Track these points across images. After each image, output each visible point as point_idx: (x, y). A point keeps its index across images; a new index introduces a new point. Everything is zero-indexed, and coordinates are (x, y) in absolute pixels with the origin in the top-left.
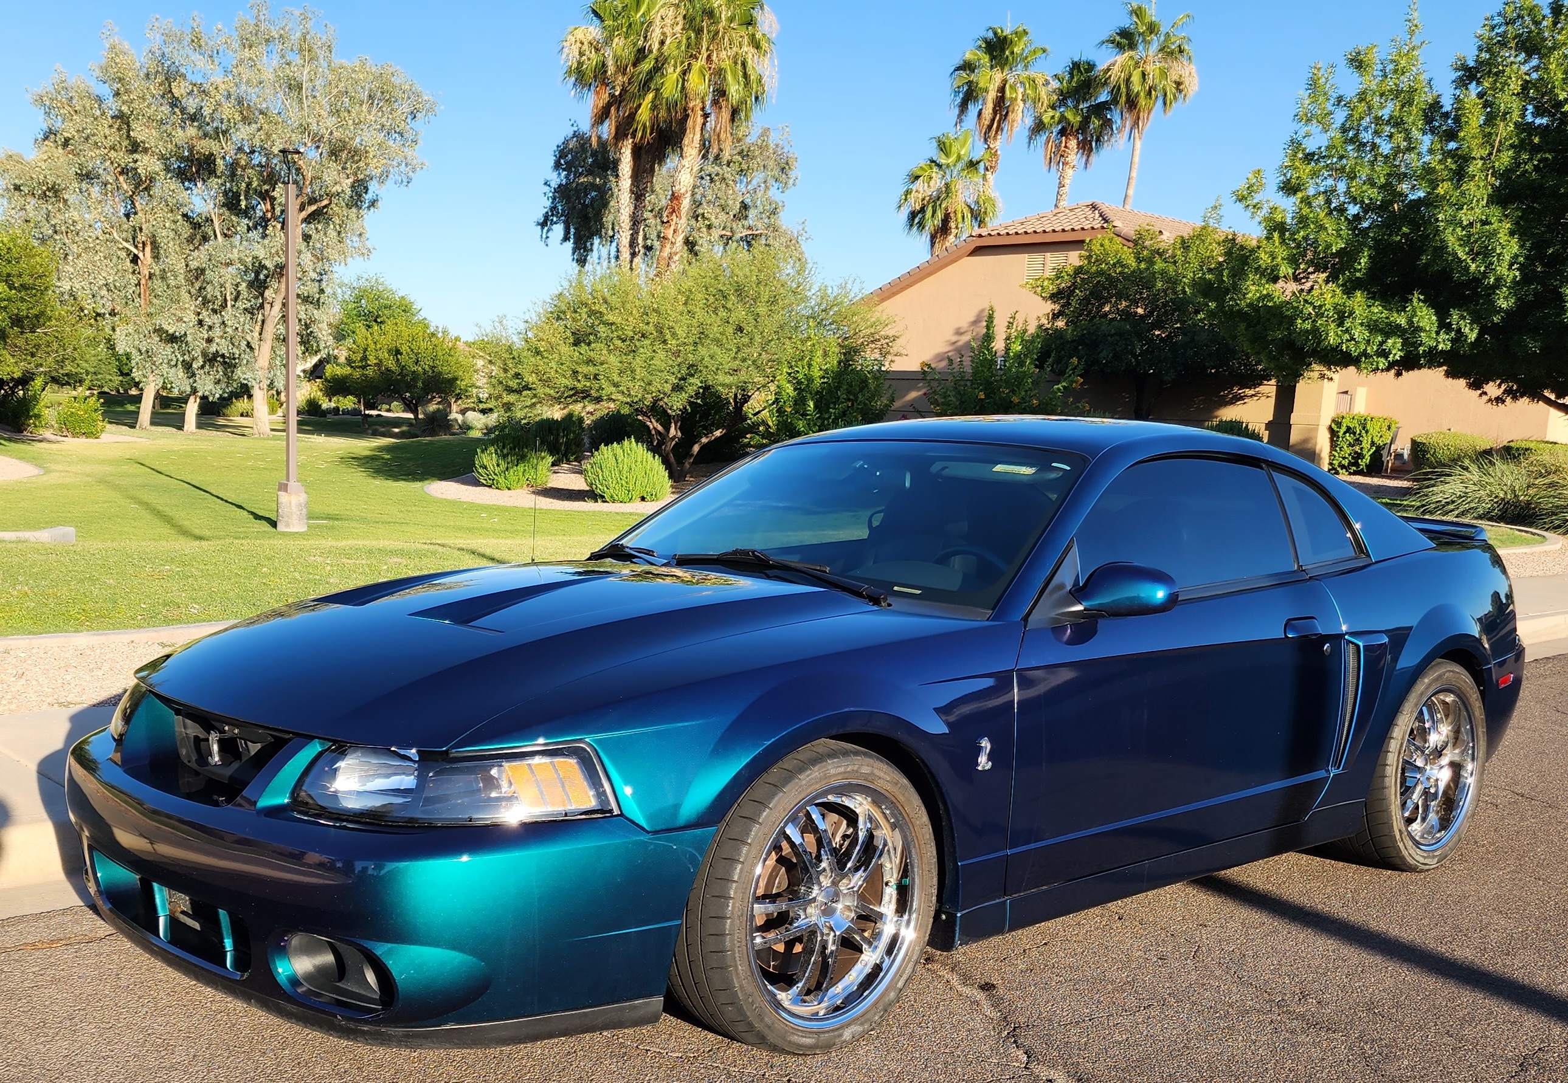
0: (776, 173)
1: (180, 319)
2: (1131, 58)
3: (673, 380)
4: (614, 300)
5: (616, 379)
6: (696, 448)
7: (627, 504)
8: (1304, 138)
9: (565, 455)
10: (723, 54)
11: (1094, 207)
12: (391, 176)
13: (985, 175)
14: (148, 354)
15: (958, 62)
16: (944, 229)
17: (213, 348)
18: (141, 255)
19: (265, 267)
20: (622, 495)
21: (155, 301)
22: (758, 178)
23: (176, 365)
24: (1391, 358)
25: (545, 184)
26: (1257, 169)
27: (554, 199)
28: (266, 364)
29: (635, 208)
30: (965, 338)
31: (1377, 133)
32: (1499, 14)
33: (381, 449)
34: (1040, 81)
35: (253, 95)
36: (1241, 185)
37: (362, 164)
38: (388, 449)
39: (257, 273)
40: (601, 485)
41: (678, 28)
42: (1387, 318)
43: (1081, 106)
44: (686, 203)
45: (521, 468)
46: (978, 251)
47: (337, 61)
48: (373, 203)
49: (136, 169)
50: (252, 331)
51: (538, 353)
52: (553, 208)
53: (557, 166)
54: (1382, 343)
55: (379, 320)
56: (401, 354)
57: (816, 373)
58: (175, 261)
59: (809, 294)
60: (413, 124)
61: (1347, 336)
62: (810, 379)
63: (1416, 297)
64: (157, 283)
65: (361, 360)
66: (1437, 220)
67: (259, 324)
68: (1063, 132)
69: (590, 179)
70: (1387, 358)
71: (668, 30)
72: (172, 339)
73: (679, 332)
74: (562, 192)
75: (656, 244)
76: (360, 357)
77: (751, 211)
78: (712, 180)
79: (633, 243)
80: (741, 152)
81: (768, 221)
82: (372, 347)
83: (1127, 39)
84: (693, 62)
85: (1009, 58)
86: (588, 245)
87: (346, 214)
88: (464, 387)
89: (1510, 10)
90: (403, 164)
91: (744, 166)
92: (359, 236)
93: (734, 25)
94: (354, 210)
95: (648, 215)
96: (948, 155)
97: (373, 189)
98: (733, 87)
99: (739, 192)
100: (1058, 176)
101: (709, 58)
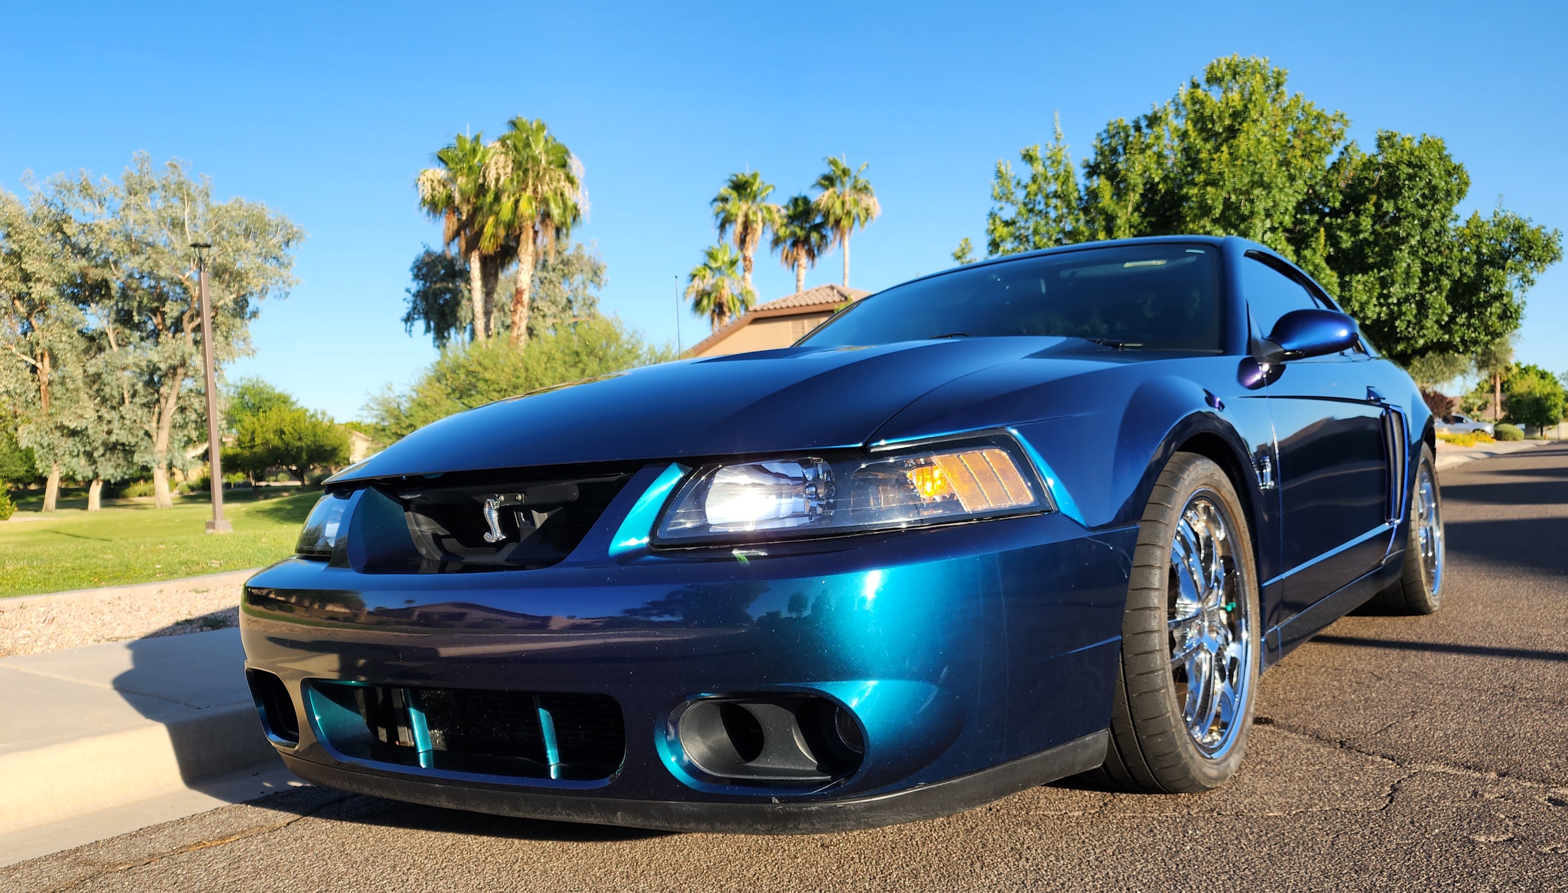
0: (591, 276)
1: (81, 416)
2: (835, 192)
4: (487, 362)
8: (999, 210)
10: (546, 188)
11: (832, 288)
12: (270, 292)
13: (743, 275)
14: (51, 448)
15: (716, 196)
16: (719, 311)
17: (113, 439)
18: (39, 365)
19: (159, 369)
21: (55, 402)
22: (578, 279)
23: (78, 455)
25: (407, 290)
26: (966, 238)
27: (415, 302)
28: (165, 448)
29: (486, 304)
31: (1047, 205)
32: (1105, 131)
34: (774, 210)
35: (137, 232)
37: (244, 283)
38: (289, 502)
39: (151, 375)
41: (509, 170)
43: (805, 226)
44: (526, 298)
46: (756, 321)
47: (214, 203)
48: (254, 314)
49: (30, 294)
50: (149, 422)
51: (426, 407)
52: (414, 309)
53: (416, 277)
55: (261, 409)
56: (285, 434)
58: (74, 369)
59: (640, 352)
60: (287, 251)
64: (57, 390)
65: (250, 441)
67: (156, 416)
68: (794, 244)
69: (444, 284)
71: (501, 171)
72: (74, 433)
74: (421, 295)
75: (502, 330)
76: (248, 438)
77: (574, 304)
78: (542, 282)
79: (487, 328)
80: (562, 262)
81: (588, 311)
82: (259, 429)
83: (829, 181)
84: (523, 193)
85: (750, 194)
86: (446, 334)
87: (231, 322)
88: (342, 454)
89: (1111, 128)
90: (280, 282)
91: (566, 271)
92: (244, 340)
93: (552, 167)
94: (238, 320)
95: (495, 310)
96: (716, 260)
97: (253, 303)
98: (556, 211)
99: (564, 291)
100: (795, 273)
101: (535, 191)
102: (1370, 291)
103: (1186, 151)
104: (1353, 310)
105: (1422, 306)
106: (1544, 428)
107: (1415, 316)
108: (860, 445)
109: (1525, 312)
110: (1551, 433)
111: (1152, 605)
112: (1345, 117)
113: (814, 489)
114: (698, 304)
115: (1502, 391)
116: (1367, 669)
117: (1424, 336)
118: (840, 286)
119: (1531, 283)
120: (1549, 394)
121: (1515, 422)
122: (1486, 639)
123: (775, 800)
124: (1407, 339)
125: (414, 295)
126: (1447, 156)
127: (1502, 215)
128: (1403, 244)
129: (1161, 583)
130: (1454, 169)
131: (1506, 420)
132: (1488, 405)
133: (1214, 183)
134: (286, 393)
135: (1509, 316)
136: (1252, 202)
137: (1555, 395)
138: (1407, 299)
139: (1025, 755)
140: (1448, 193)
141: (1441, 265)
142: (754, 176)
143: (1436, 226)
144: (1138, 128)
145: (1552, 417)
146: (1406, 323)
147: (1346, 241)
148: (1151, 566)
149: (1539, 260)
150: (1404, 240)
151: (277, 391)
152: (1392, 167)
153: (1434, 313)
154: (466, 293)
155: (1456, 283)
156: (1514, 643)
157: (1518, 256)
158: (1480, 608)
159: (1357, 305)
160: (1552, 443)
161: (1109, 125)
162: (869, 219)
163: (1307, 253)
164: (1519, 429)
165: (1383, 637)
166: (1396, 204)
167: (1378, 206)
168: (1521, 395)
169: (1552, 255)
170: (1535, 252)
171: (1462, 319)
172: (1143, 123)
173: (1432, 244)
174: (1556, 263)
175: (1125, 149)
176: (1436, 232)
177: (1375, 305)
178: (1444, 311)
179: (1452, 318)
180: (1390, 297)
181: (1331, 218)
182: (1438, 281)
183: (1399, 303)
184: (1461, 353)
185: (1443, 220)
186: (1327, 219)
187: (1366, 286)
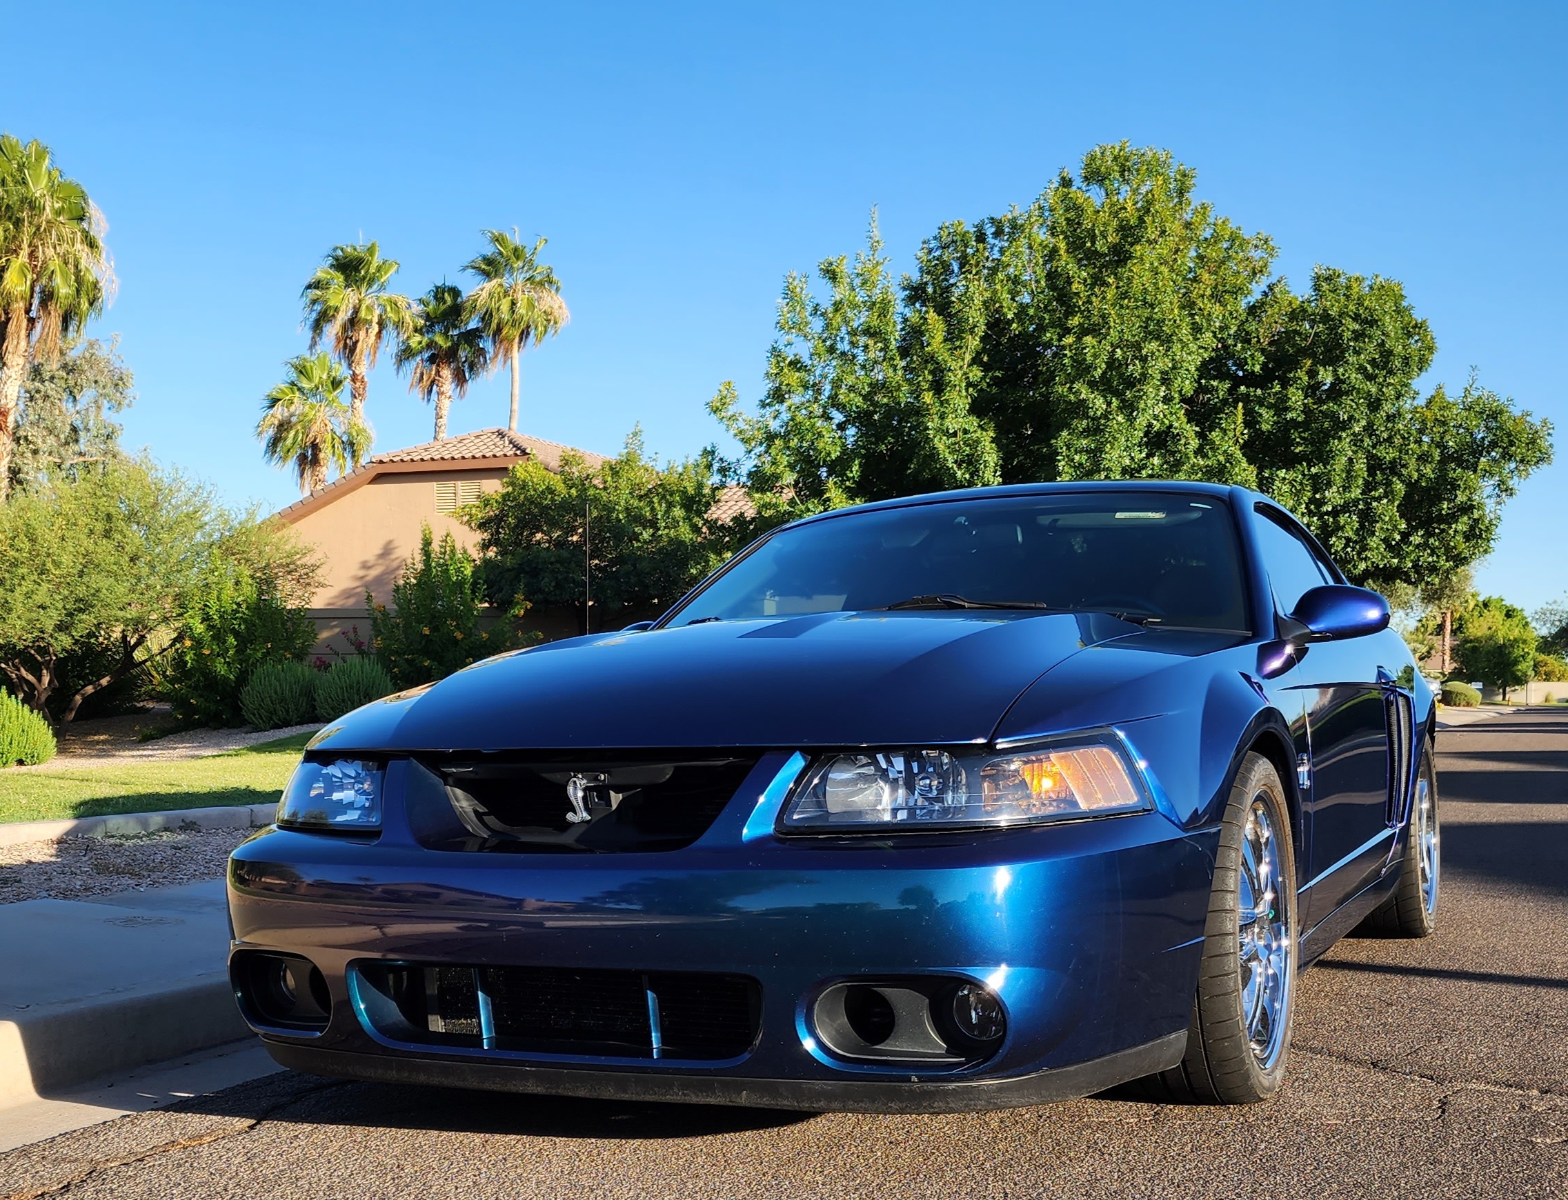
0: (109, 390)
2: (500, 285)
3: (58, 616)
6: (78, 698)
8: (786, 346)
10: (50, 252)
11: (501, 435)
15: (309, 279)
16: (309, 459)
26: (727, 380)
30: (374, 573)
31: (853, 344)
32: (935, 238)
34: (402, 305)
36: (714, 397)
43: (451, 333)
44: (11, 421)
46: (380, 478)
57: (230, 607)
62: (221, 613)
66: (927, 428)
68: (432, 360)
77: (82, 434)
78: (34, 399)
80: (64, 367)
81: (102, 447)
83: (490, 267)
84: (13, 258)
85: (364, 278)
89: (944, 234)
91: (72, 383)
93: (61, 219)
96: (310, 379)
98: (64, 290)
99: (68, 413)
100: (433, 404)
101: (32, 255)
103: (1051, 276)
105: (1368, 519)
106: (1508, 689)
107: (1357, 532)
109: (1498, 531)
110: (1518, 697)
111: (1228, 908)
112: (1271, 243)
114: (275, 442)
115: (1454, 632)
116: (1372, 994)
117: (1366, 559)
118: (511, 432)
119: (1509, 491)
120: (1515, 640)
121: (1470, 680)
122: (1495, 966)
123: (914, 1079)
126: (1406, 309)
127: (1476, 394)
128: (1344, 430)
129: (1236, 887)
130: (1415, 327)
131: (1456, 675)
132: (1433, 652)
133: (1093, 330)
135: (1478, 535)
136: (1144, 360)
137: (1525, 642)
138: (1345, 508)
139: (1124, 1049)
140: (1406, 361)
141: (1393, 462)
142: (371, 251)
143: (1388, 408)
144: (981, 238)
145: (1519, 674)
146: (1344, 541)
147: (1268, 421)
148: (1227, 869)
149: (1522, 461)
150: (1345, 426)
152: (1333, 320)
153: (1382, 528)
155: (1411, 486)
156: (1528, 971)
157: (1493, 454)
158: (1479, 932)
160: (1518, 712)
161: (941, 229)
162: (551, 331)
163: (1215, 435)
164: (1473, 689)
165: (1377, 961)
166: (1335, 371)
167: (1312, 373)
168: (1477, 640)
169: (1538, 454)
170: (1519, 450)
171: (1416, 539)
172: (990, 230)
173: (1381, 432)
174: (1543, 466)
175: (962, 266)
176: (1388, 417)
177: (1303, 514)
178: (1395, 527)
179: (1405, 536)
180: (1325, 503)
181: (1247, 387)
182: (1389, 484)
183: (1335, 513)
184: (1410, 583)
185: (1397, 398)
186: (1243, 388)
187: (1293, 486)
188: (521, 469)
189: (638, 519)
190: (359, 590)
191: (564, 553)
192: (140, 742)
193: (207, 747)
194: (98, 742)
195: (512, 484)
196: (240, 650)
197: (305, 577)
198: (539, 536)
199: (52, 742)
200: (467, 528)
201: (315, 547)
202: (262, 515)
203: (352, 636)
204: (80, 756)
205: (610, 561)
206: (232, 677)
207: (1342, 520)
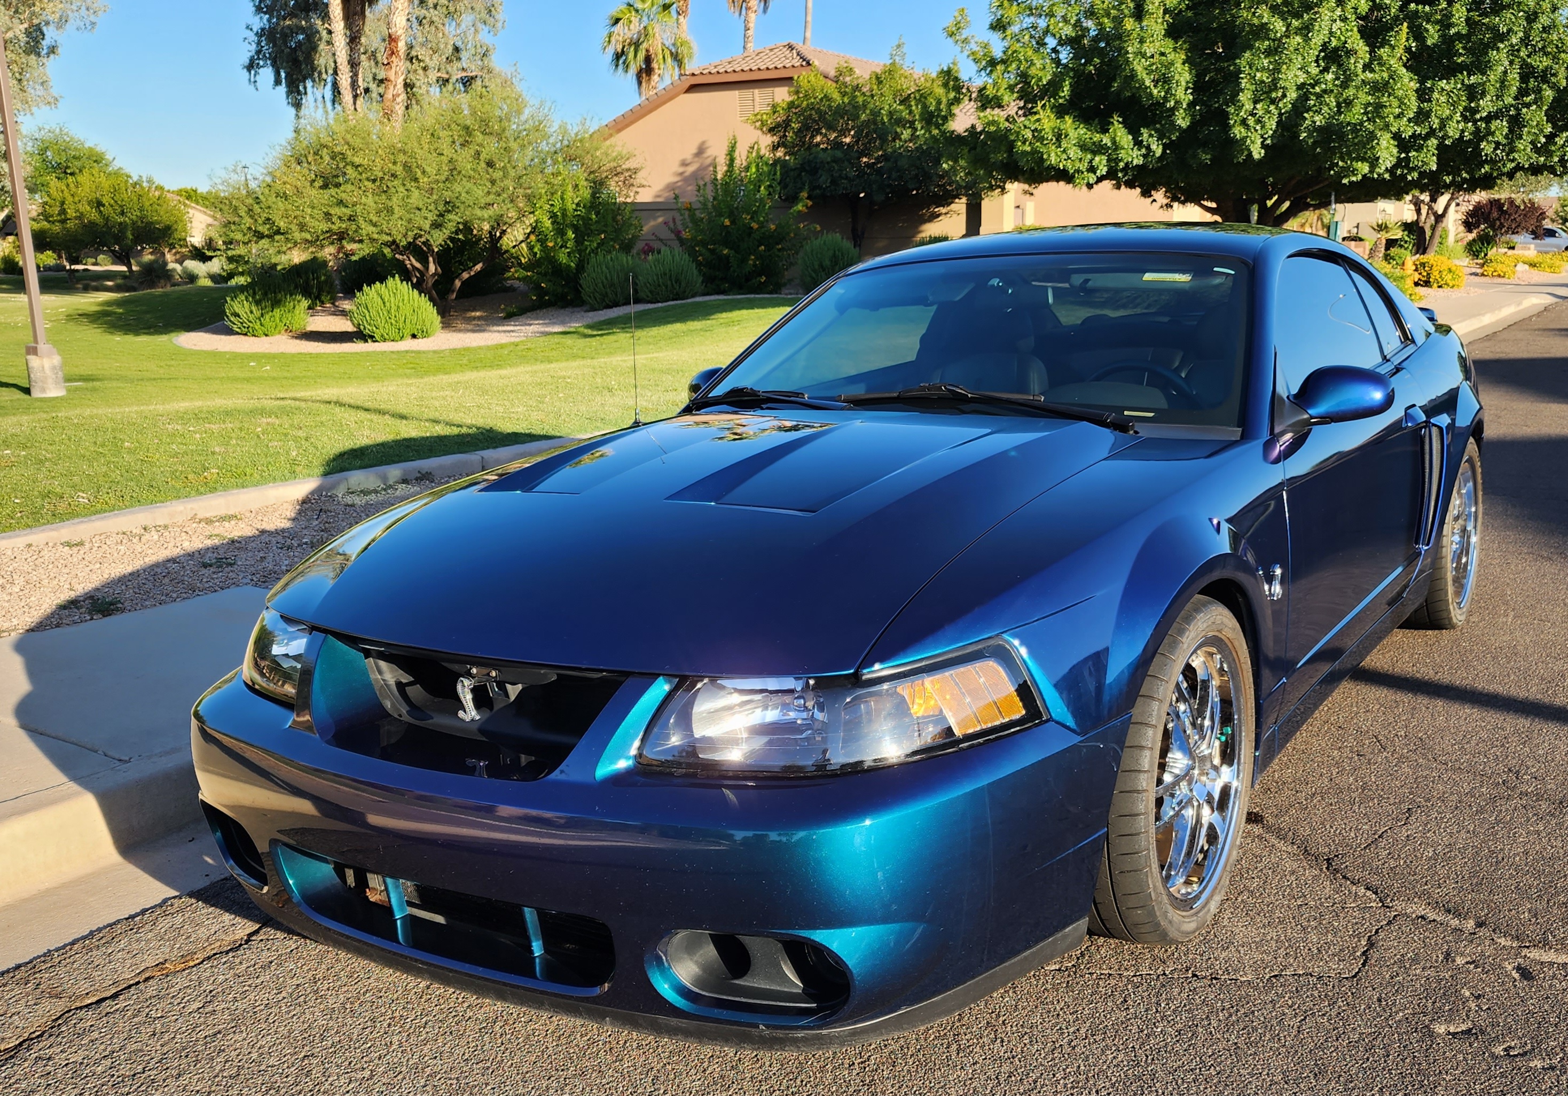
0: (484, 15)
3: (432, 217)
4: (357, 142)
5: (375, 219)
6: (458, 283)
7: (400, 343)
9: (318, 297)
11: (791, 47)
12: (71, 21)
13: (678, 19)
16: (646, 70)
20: (393, 333)
22: (467, 19)
24: (1098, 172)
25: (247, 27)
26: (961, 7)
27: (259, 43)
29: (351, 51)
30: (690, 169)
33: (109, 303)
36: (949, 22)
37: (37, 9)
38: (118, 303)
40: (370, 324)
42: (1091, 139)
44: (402, 46)
45: (277, 312)
46: (693, 88)
48: (52, 50)
51: (286, 197)
52: (258, 52)
53: (259, 9)
54: (1091, 162)
55: (69, 171)
56: (104, 206)
57: (571, 206)
59: (550, 131)
61: (1064, 156)
62: (564, 211)
63: (1116, 119)
65: (59, 214)
66: (1127, 52)
69: (296, 21)
70: (1095, 173)
73: (428, 169)
74: (266, 35)
75: (373, 86)
76: (56, 210)
77: (463, 53)
78: (420, 24)
79: (354, 84)
81: (480, 63)
82: (69, 199)
86: (301, 88)
87: (24, 60)
88: (177, 235)
90: (83, 8)
91: (452, 9)
92: (42, 84)
94: (33, 57)
95: (363, 57)
96: (643, 2)
97: (51, 34)
99: (450, 35)
100: (742, 18)
102: (1454, 105)
104: (1431, 128)
105: (1516, 123)
107: (1506, 137)
108: (852, 671)
113: (802, 701)
114: (618, 56)
117: (1513, 161)
118: (799, 45)
123: (761, 1026)
124: (1493, 162)
125: (257, 34)
128: (1502, 41)
134: (98, 149)
138: (1497, 114)
141: (1545, 71)
143: (1544, 20)
146: (1493, 145)
147: (1433, 36)
150: (1502, 37)
151: (86, 146)
153: (1529, 132)
154: (324, 33)
159: (1437, 121)
163: (1384, 52)
171: (1561, 139)
173: (1537, 42)
176: (1544, 28)
177: (1458, 122)
178: (1541, 131)
179: (1551, 138)
180: (1479, 112)
181: (1417, 5)
182: (1539, 91)
183: (1488, 119)
184: (1556, 175)
185: (1553, 12)
186: (1413, 5)
187: (1450, 96)
188: (805, 78)
189: (900, 122)
190: (679, 184)
191: (839, 154)
192: (505, 318)
193: (554, 324)
194: (474, 318)
195: (797, 92)
196: (579, 241)
197: (629, 177)
198: (818, 139)
199: (437, 319)
200: (759, 132)
201: (636, 153)
202: (593, 127)
203: (671, 225)
204: (460, 331)
205: (877, 159)
206: (572, 264)
207: (1495, 124)
